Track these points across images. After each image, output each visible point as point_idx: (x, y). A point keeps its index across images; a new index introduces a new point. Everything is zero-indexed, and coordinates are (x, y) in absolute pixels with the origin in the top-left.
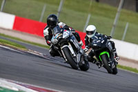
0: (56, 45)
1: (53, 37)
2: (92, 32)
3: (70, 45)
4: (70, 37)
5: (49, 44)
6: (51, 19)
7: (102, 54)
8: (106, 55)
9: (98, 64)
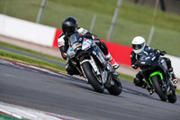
0: (74, 59)
1: (70, 48)
2: (140, 46)
3: (92, 60)
4: (92, 48)
5: (65, 58)
6: (68, 23)
7: (152, 75)
8: (158, 76)
9: (149, 89)
